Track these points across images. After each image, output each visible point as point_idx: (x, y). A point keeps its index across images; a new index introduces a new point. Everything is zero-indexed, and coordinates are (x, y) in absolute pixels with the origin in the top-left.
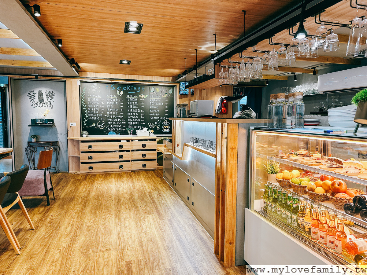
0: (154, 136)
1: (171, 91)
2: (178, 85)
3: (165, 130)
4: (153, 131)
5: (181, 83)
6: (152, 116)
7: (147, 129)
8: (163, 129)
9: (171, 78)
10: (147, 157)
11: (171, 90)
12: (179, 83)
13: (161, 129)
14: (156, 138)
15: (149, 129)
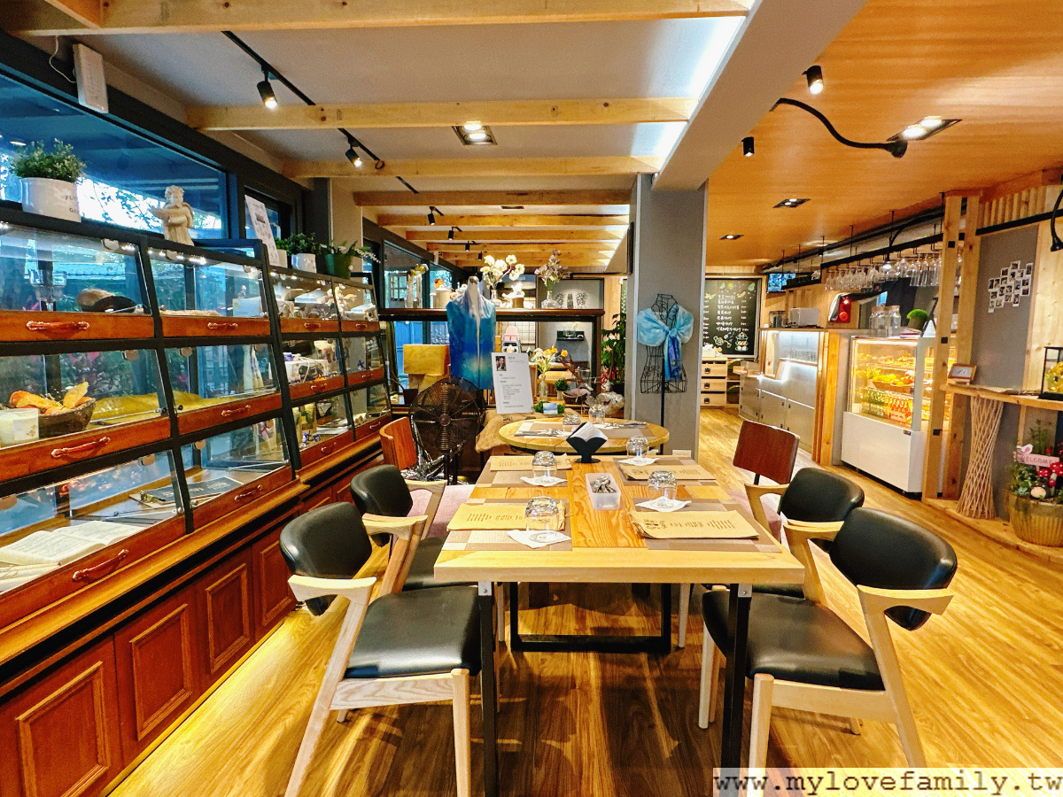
0: (724, 357)
1: (752, 287)
2: (764, 278)
3: (739, 348)
4: (720, 349)
5: (771, 275)
6: (721, 326)
7: (712, 345)
8: (736, 346)
9: (754, 268)
10: (711, 389)
11: (753, 285)
12: (768, 274)
13: (734, 345)
14: (726, 359)
15: (715, 345)
